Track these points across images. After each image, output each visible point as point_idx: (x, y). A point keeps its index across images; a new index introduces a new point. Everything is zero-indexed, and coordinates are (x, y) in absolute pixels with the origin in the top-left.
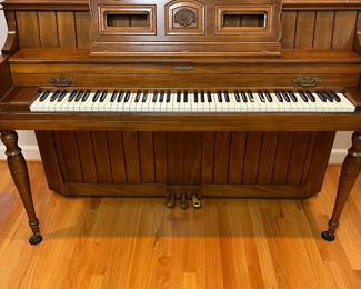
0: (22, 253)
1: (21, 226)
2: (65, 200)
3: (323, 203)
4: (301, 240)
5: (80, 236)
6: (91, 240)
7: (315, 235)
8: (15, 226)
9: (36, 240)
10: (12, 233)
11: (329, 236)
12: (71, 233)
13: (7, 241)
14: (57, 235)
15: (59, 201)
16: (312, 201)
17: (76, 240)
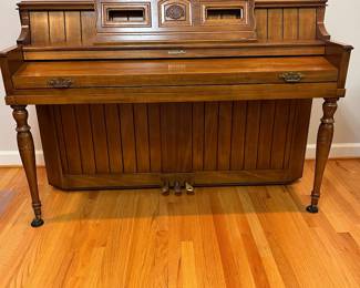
0: (24, 234)
1: (23, 214)
2: (64, 194)
3: (304, 186)
4: (287, 213)
5: (80, 218)
6: (91, 222)
7: (300, 209)
8: (18, 213)
9: (37, 223)
10: (15, 217)
11: (313, 209)
12: (71, 217)
13: (9, 226)
14: (58, 219)
15: (59, 195)
16: (295, 185)
17: (76, 222)
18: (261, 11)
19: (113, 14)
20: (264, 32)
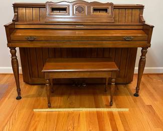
0: (13, 102)
1: (12, 94)
2: (30, 86)
3: (133, 85)
4: (126, 97)
5: (37, 97)
6: (41, 98)
7: (131, 94)
8: (10, 94)
9: (19, 98)
10: (8, 96)
11: (136, 95)
12: (33, 96)
13: (7, 99)
14: (27, 97)
15: (28, 87)
16: (130, 85)
17: (35, 98)
18: (116, 10)
19: (53, 9)
20: (117, 19)
